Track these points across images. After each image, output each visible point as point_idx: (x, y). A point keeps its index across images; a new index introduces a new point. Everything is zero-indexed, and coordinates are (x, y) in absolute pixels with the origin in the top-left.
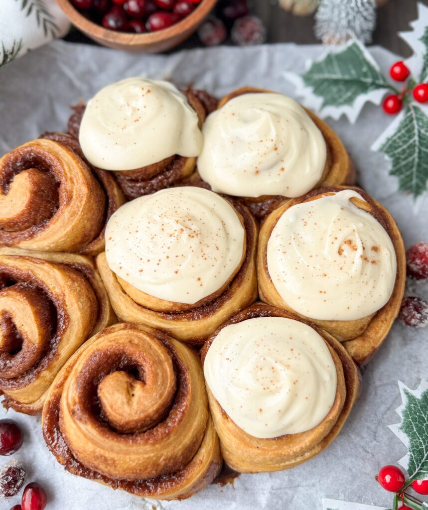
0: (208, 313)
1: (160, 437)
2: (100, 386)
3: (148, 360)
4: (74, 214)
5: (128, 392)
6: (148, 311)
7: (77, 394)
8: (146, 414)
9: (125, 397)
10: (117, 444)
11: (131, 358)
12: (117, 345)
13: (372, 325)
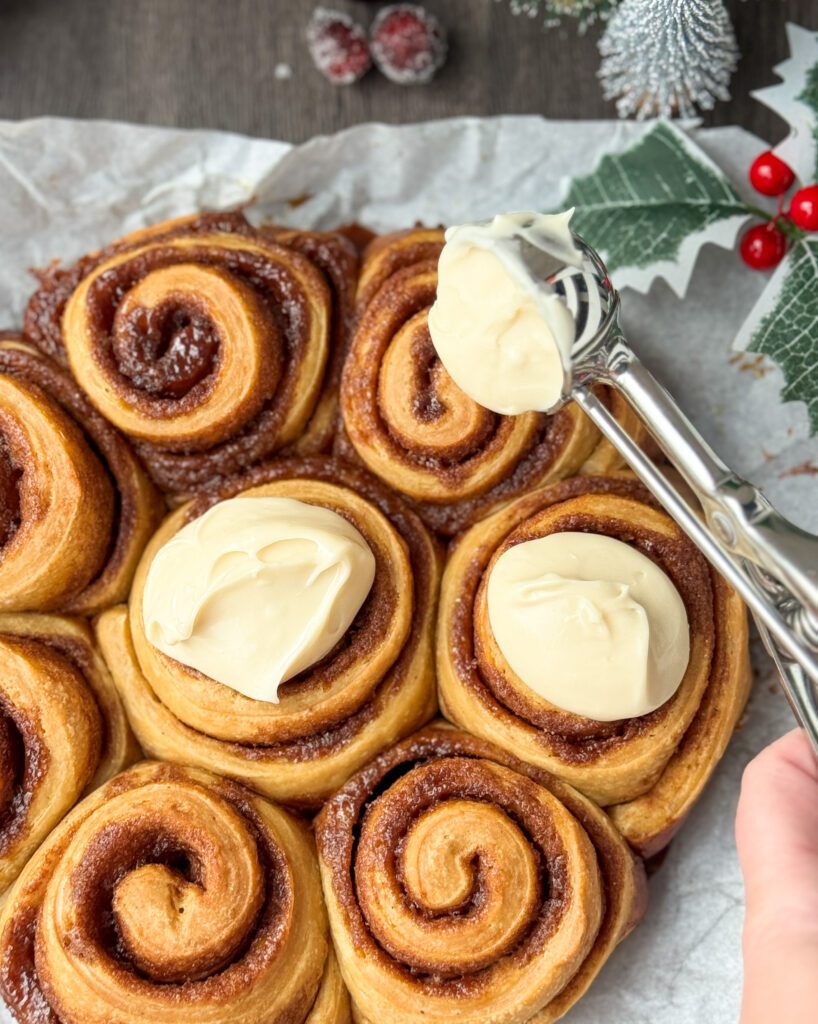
0: (330, 748)
1: (233, 989)
2: (118, 893)
3: (211, 844)
4: (53, 540)
5: (172, 904)
6: (208, 741)
7: (75, 907)
8: (207, 946)
9: (165, 915)
10: (151, 1002)
11: (176, 839)
12: (148, 814)
13: (669, 773)
